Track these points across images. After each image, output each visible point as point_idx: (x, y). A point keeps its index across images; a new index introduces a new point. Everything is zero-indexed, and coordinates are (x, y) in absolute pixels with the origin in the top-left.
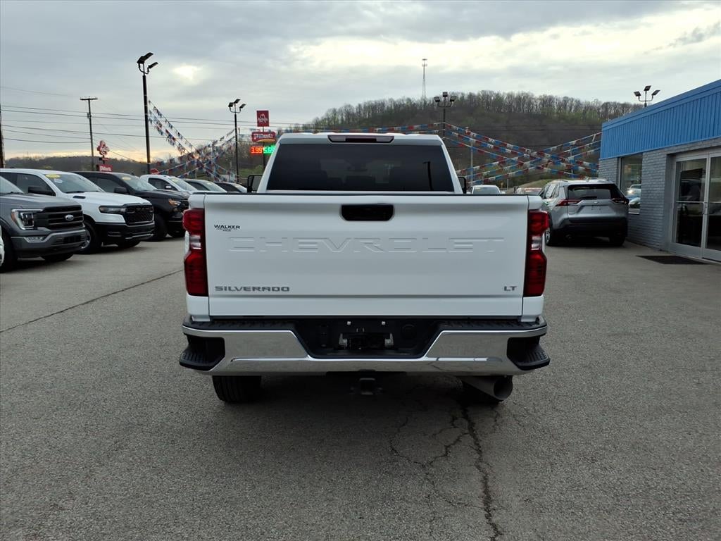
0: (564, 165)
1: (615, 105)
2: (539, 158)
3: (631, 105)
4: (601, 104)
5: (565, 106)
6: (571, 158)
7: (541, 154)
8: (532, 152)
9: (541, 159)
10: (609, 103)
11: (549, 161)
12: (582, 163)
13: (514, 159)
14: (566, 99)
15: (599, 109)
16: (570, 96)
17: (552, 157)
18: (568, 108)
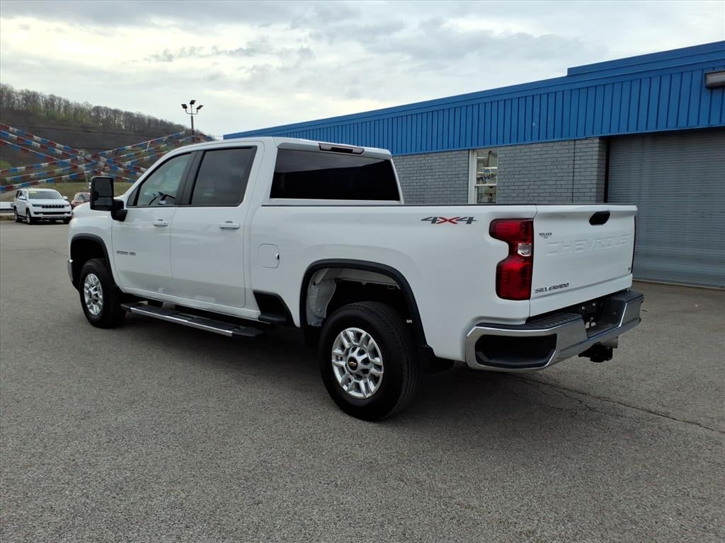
0: (122, 169)
1: (107, 110)
2: (95, 161)
3: (122, 113)
4: (92, 108)
5: (53, 105)
6: (129, 163)
7: (96, 157)
8: (86, 154)
9: (96, 163)
10: (100, 107)
11: (106, 165)
12: (139, 169)
13: (66, 161)
14: (53, 98)
15: (90, 112)
16: (57, 95)
17: (109, 161)
18: (57, 108)
